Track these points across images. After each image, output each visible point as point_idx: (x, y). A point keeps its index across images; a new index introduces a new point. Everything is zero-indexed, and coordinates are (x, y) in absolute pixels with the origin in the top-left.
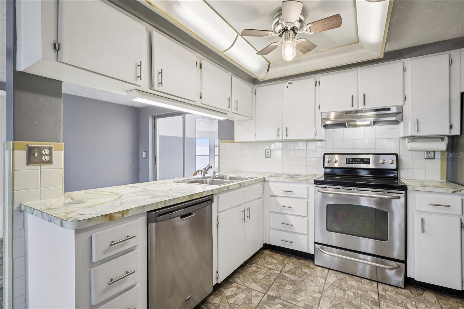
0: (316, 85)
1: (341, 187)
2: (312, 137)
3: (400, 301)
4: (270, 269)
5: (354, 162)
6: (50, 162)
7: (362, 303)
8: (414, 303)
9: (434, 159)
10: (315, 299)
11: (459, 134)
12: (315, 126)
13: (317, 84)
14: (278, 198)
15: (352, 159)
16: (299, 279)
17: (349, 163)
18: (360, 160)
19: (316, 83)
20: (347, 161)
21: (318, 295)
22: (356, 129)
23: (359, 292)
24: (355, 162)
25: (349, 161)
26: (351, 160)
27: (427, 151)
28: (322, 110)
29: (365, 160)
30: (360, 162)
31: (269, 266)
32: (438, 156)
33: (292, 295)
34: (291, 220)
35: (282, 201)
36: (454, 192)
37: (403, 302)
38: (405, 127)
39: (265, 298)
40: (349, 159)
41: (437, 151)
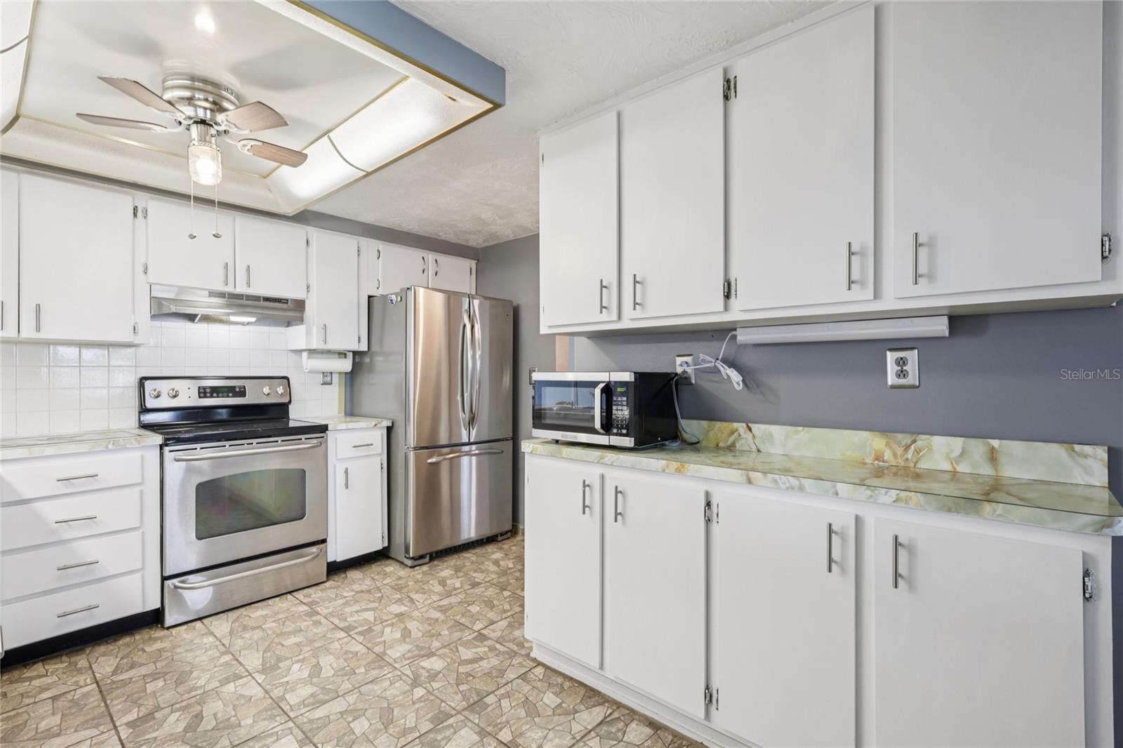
0: (135, 215)
1: (227, 443)
2: (127, 337)
3: (333, 596)
4: (54, 699)
5: (215, 395)
7: (298, 624)
8: (347, 589)
9: (331, 384)
10: (228, 665)
11: (367, 350)
12: (134, 312)
13: (140, 214)
14: (38, 505)
15: (210, 387)
16: (159, 665)
17: (205, 397)
18: (226, 390)
19: (135, 209)
20: (199, 393)
21: (228, 658)
22: (214, 326)
23: (280, 616)
24: (218, 393)
25: (205, 393)
26: (208, 390)
27: (323, 373)
28: (152, 277)
29: (238, 390)
30: (228, 392)
32: (336, 378)
33: (178, 690)
34: (88, 550)
35: (52, 511)
36: (376, 425)
37: (337, 594)
40: (205, 388)
41: (335, 373)
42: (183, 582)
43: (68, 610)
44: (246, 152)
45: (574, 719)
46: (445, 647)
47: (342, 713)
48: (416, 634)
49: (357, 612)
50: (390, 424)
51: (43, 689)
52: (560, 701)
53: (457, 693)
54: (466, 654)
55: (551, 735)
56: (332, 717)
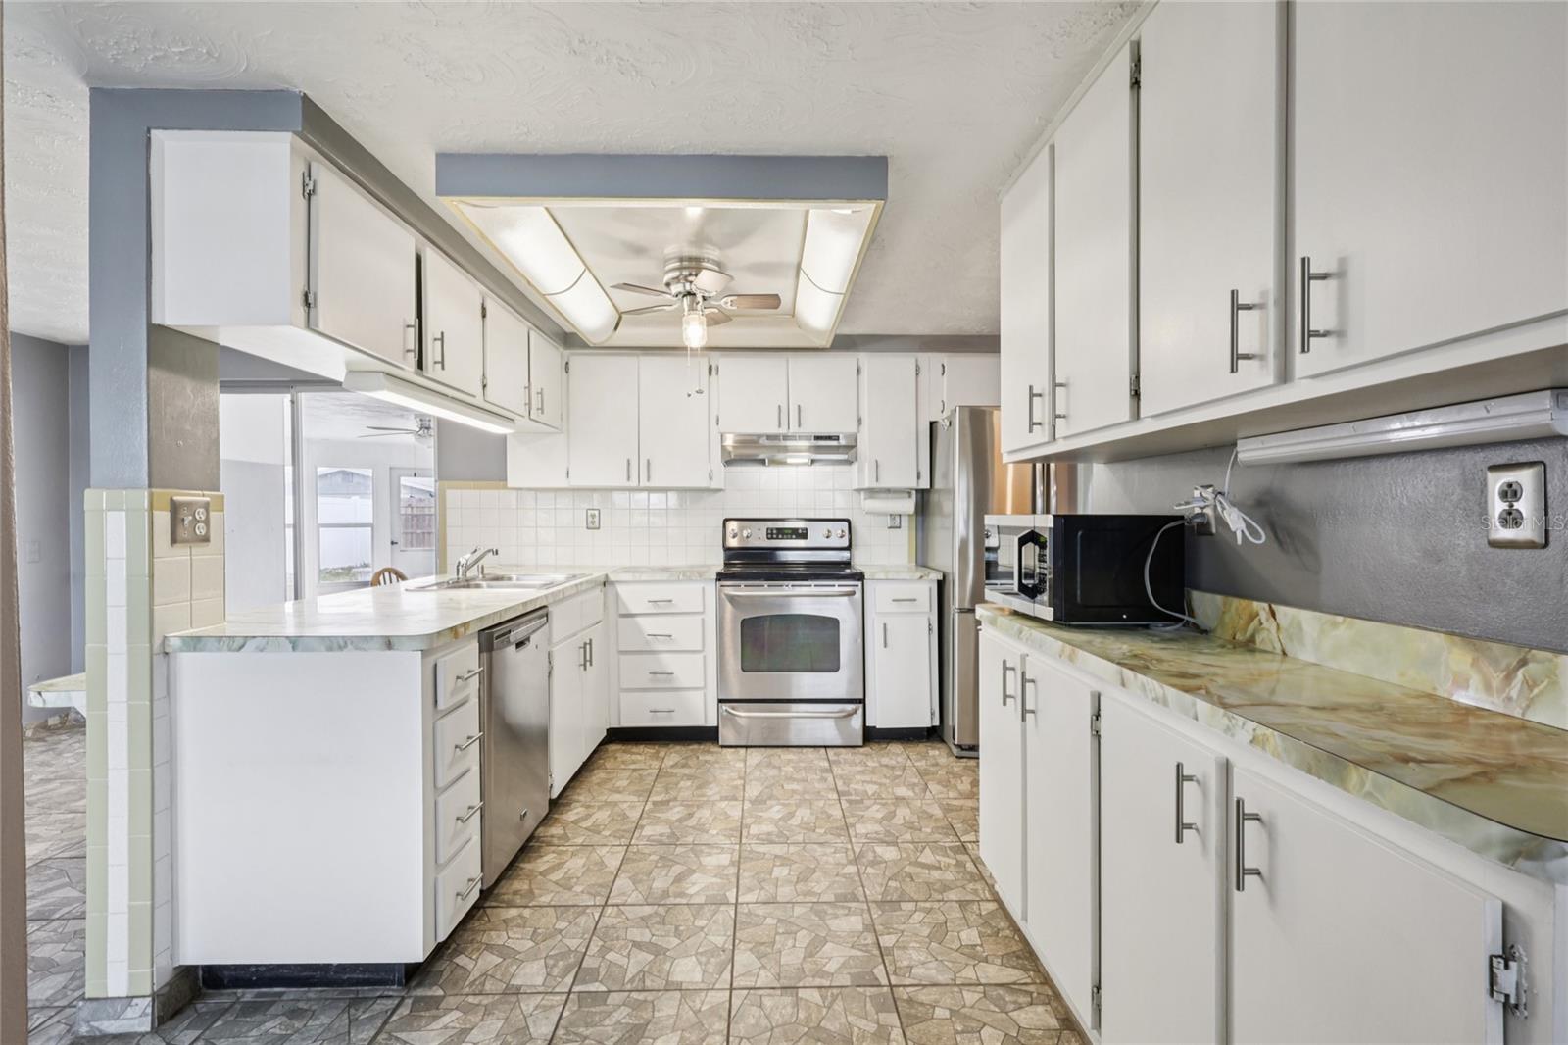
0: (710, 373)
1: (766, 584)
2: (704, 483)
3: (857, 761)
4: (634, 770)
5: (780, 537)
6: (206, 539)
7: (809, 775)
9: (899, 528)
10: (736, 787)
11: (928, 487)
12: (710, 461)
13: (714, 372)
14: (639, 619)
15: (778, 529)
16: (699, 771)
17: (772, 538)
18: (790, 532)
19: (710, 368)
20: (768, 534)
21: (740, 782)
22: (782, 469)
23: (802, 764)
24: (783, 535)
25: (772, 534)
26: (775, 532)
27: (891, 515)
28: (722, 428)
29: (800, 532)
30: (791, 535)
31: (633, 766)
32: (905, 522)
33: (695, 792)
34: (670, 662)
35: (648, 625)
36: (921, 577)
38: (861, 470)
39: (649, 805)
40: (772, 530)
41: (905, 515)
42: (733, 708)
43: (658, 709)
44: (730, 307)
45: (974, 966)
46: (913, 842)
47: (776, 856)
48: (898, 820)
49: (864, 782)
50: (941, 578)
51: (634, 762)
52: (979, 942)
53: (882, 885)
54: (927, 857)
55: (934, 964)
56: (767, 856)
